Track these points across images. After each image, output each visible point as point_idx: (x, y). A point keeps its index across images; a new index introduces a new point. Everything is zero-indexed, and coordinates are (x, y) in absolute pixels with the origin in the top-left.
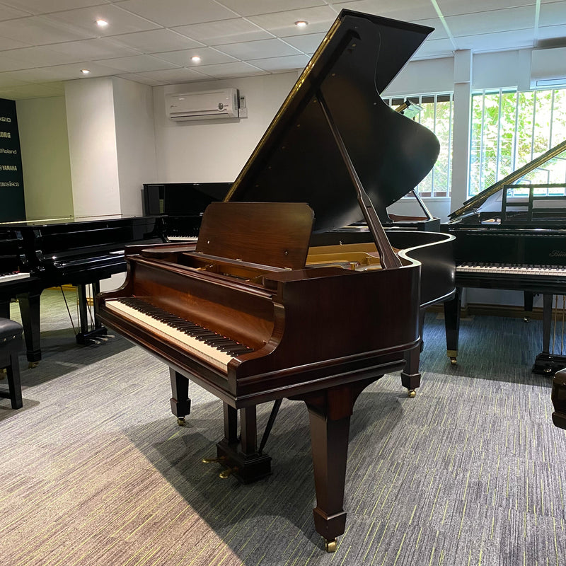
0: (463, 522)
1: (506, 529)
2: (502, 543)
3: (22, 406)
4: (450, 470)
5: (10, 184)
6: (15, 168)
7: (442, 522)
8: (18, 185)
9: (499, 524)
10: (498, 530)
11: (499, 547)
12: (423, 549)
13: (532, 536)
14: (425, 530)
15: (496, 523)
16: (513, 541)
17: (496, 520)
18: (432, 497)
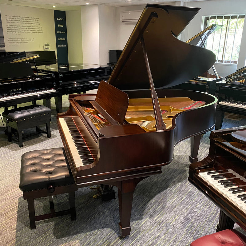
0: (179, 204)
1: (193, 210)
2: (188, 215)
3: (51, 137)
4: (186, 185)
5: (63, 46)
6: (64, 39)
7: (171, 203)
8: (65, 46)
9: (191, 208)
10: (189, 210)
11: (185, 216)
12: (158, 211)
13: (200, 214)
14: (163, 205)
15: (190, 207)
16: (192, 214)
17: (191, 206)
18: (173, 194)
